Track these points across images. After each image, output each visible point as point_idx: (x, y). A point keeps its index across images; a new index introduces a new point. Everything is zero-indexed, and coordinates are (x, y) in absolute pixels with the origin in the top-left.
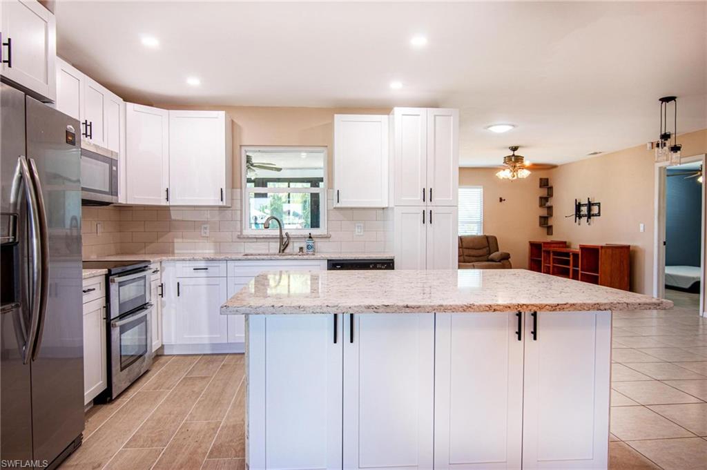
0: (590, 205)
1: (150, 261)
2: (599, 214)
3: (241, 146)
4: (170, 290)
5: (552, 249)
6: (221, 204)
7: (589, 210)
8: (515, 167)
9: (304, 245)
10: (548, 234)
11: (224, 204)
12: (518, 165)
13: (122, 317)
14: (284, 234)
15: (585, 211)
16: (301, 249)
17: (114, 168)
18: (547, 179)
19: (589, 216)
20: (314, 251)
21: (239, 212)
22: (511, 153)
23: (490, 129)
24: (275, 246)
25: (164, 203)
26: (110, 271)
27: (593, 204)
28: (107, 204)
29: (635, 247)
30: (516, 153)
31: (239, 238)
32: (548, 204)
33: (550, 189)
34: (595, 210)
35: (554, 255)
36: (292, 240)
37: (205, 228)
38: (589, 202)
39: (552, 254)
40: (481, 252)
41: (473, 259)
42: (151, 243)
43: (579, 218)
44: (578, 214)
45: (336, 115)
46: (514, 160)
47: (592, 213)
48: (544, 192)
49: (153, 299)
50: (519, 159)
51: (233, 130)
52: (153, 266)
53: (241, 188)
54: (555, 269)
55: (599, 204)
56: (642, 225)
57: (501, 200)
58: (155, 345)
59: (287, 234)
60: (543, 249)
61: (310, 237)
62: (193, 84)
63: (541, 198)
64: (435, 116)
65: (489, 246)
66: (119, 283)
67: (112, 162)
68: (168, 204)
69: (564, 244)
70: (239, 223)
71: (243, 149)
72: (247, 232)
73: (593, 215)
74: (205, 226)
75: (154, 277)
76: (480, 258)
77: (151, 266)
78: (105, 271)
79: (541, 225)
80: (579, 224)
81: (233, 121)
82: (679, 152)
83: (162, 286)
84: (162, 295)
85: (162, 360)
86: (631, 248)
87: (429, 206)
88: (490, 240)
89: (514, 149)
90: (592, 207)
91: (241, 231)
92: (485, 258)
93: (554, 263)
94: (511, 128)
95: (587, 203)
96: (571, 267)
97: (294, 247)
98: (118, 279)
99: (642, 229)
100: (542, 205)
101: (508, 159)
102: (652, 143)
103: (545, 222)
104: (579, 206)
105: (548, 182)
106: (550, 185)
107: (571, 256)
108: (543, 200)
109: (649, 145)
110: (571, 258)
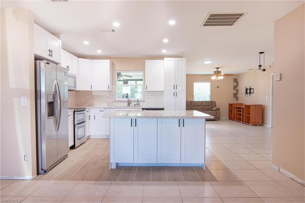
0: (250, 89)
1: (86, 108)
2: (253, 93)
3: (115, 71)
4: (92, 117)
5: (236, 106)
6: (108, 90)
7: (250, 91)
8: (218, 75)
9: (136, 104)
10: (237, 100)
11: (109, 90)
12: (219, 74)
13: (78, 124)
14: (129, 100)
15: (249, 91)
16: (135, 105)
17: (75, 79)
18: (237, 79)
19: (250, 93)
20: (139, 106)
21: (114, 93)
22: (216, 70)
23: (204, 62)
24: (126, 104)
25: (90, 90)
26: (75, 110)
27: (251, 89)
28: (73, 90)
29: (265, 105)
30: (219, 70)
31: (115, 101)
32: (237, 89)
33: (238, 83)
34: (252, 91)
36: (132, 102)
37: (104, 98)
38: (250, 88)
39: (236, 108)
40: (209, 107)
41: (205, 110)
42: (86, 103)
43: (247, 94)
44: (246, 93)
45: (146, 60)
46: (218, 73)
47: (251, 92)
48: (235, 84)
49: (87, 120)
50: (219, 72)
51: (112, 65)
52: (87, 110)
53: (115, 85)
54: (237, 114)
55: (253, 89)
56: (267, 97)
57: (218, 87)
58: (87, 135)
59: (130, 100)
60: (233, 106)
61: (138, 101)
62: (99, 52)
64: (178, 61)
65: (212, 105)
66: (77, 114)
67: (75, 78)
68: (91, 90)
70: (114, 96)
71: (116, 71)
72: (117, 99)
73: (252, 93)
74: (104, 97)
75: (87, 113)
76: (208, 110)
77: (86, 110)
78: (73, 110)
79: (234, 97)
80: (247, 96)
81: (112, 62)
82: (265, 71)
83: (89, 116)
84: (89, 119)
85: (89, 140)
86: (263, 106)
87: (176, 91)
88: (213, 103)
89: (218, 68)
90: (251, 90)
91: (115, 99)
92: (210, 110)
93: (236, 111)
94: (211, 62)
96: (242, 113)
97: (132, 104)
98: (77, 113)
99: (267, 98)
100: (234, 89)
101: (215, 72)
102: (270, 66)
103: (235, 95)
104: (247, 90)
105: (237, 80)
106: (237, 81)
107: (242, 109)
108: (235, 87)
109: (269, 67)
110: (242, 110)
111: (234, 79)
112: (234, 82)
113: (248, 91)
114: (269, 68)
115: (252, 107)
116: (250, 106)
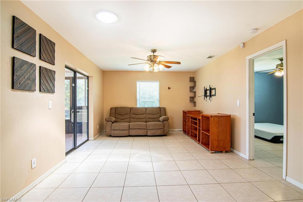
0: (211, 89)
2: (215, 95)
5: (190, 116)
7: (210, 93)
10: (194, 106)
18: (194, 77)
19: (211, 96)
27: (212, 89)
29: (235, 116)
32: (194, 90)
33: (195, 82)
34: (213, 92)
35: (191, 119)
38: (210, 88)
40: (156, 116)
41: (152, 120)
43: (206, 98)
44: (206, 95)
47: (212, 94)
48: (192, 84)
54: (192, 127)
55: (215, 89)
56: (238, 101)
57: (169, 88)
60: (187, 115)
63: (190, 87)
65: (160, 113)
69: (199, 112)
73: (213, 95)
76: (155, 120)
79: (190, 101)
80: (206, 101)
86: (231, 117)
88: (162, 110)
90: (212, 91)
92: (157, 119)
93: (191, 123)
95: (209, 89)
96: (198, 127)
99: (238, 104)
100: (191, 91)
101: (150, 58)
102: (244, 43)
103: (192, 99)
104: (206, 91)
105: (194, 79)
106: (195, 81)
107: (198, 120)
108: (191, 88)
109: (242, 45)
110: (198, 122)
111: (190, 78)
112: (190, 81)
113: (208, 92)
114: (241, 47)
115: (212, 119)
116: (209, 117)
